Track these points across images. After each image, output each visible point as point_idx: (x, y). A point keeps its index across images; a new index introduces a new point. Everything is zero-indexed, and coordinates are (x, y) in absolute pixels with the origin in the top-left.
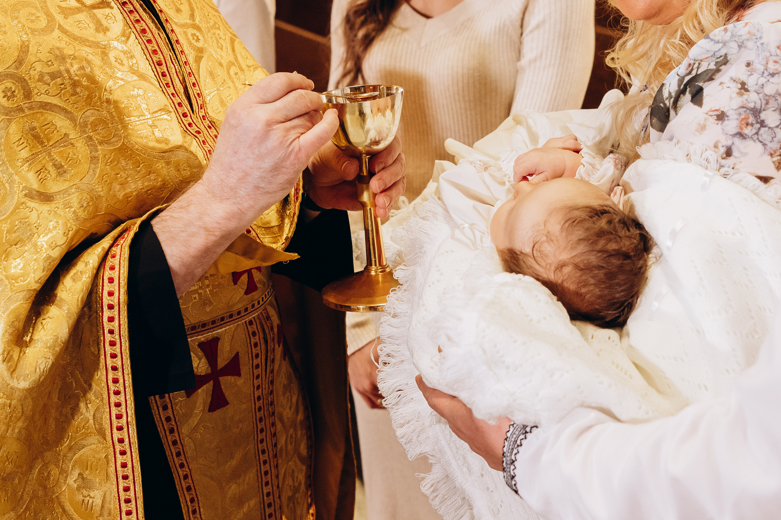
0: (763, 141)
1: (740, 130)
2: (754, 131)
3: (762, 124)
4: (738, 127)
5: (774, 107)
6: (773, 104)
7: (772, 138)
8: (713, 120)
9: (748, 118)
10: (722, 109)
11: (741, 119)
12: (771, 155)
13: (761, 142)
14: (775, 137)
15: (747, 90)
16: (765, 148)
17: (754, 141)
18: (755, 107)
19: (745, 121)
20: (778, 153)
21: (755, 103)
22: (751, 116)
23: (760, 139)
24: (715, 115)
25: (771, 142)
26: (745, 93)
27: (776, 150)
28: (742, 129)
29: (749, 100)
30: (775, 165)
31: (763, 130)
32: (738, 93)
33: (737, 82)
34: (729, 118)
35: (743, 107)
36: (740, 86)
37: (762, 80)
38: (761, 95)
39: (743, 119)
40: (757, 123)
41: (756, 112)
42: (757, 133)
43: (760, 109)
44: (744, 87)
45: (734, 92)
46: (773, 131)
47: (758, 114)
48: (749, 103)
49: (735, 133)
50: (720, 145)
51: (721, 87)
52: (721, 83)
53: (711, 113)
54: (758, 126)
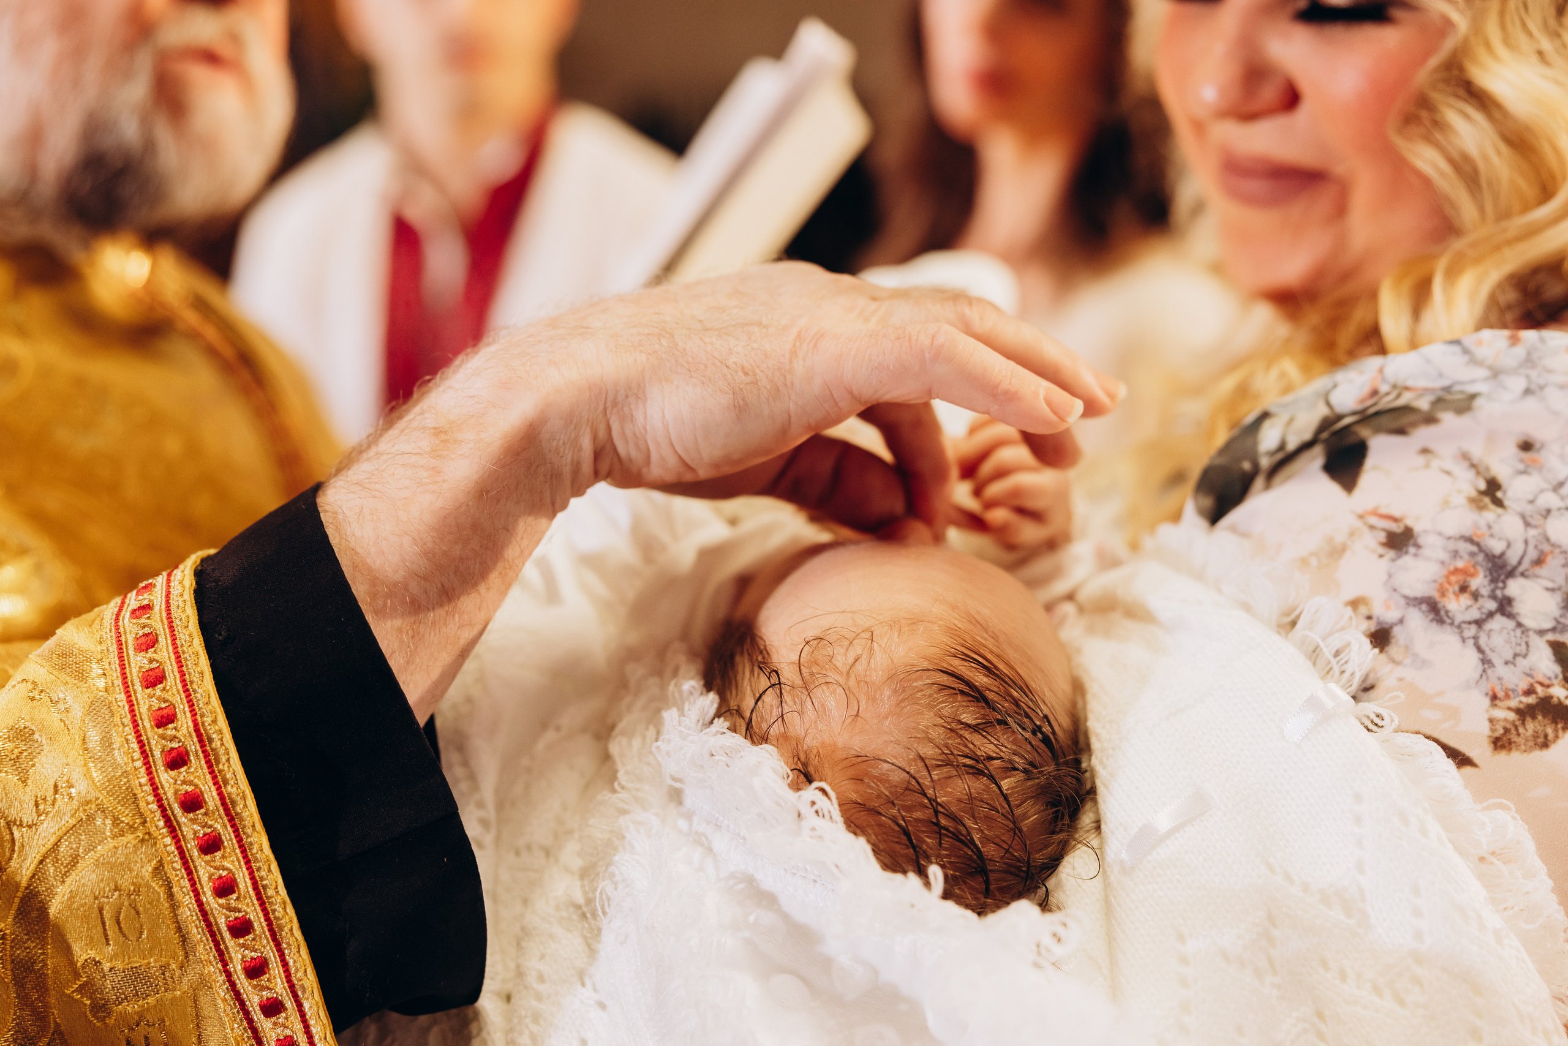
0: (1488, 651)
1: (1436, 595)
2: (1475, 614)
3: (1505, 606)
4: (1436, 586)
5: (1553, 581)
6: (1553, 569)
7: (1516, 655)
8: (1372, 541)
9: (1472, 575)
10: (1409, 522)
11: (1452, 568)
12: (1494, 697)
13: (1480, 650)
14: (1525, 656)
15: (1499, 503)
16: (1484, 671)
17: (1464, 640)
18: (1502, 554)
19: (1460, 577)
20: (1514, 703)
21: (1509, 545)
22: (1481, 573)
23: (1483, 641)
24: (1384, 530)
25: (1506, 663)
26: (1492, 506)
27: (1514, 691)
28: (1443, 594)
29: (1496, 529)
30: (1493, 730)
31: (1499, 622)
32: (1472, 500)
33: (1478, 473)
34: (1421, 551)
35: (1470, 542)
36: (1483, 486)
38: (1532, 532)
39: (1456, 571)
40: (1493, 597)
41: (1500, 569)
42: (1479, 623)
43: (1515, 568)
44: (1492, 491)
45: (1460, 492)
46: (1525, 639)
47: (1502, 577)
48: (1492, 536)
49: (1419, 594)
50: (1363, 610)
51: (1421, 460)
52: (1425, 451)
53: (1373, 520)
54: (1492, 605)
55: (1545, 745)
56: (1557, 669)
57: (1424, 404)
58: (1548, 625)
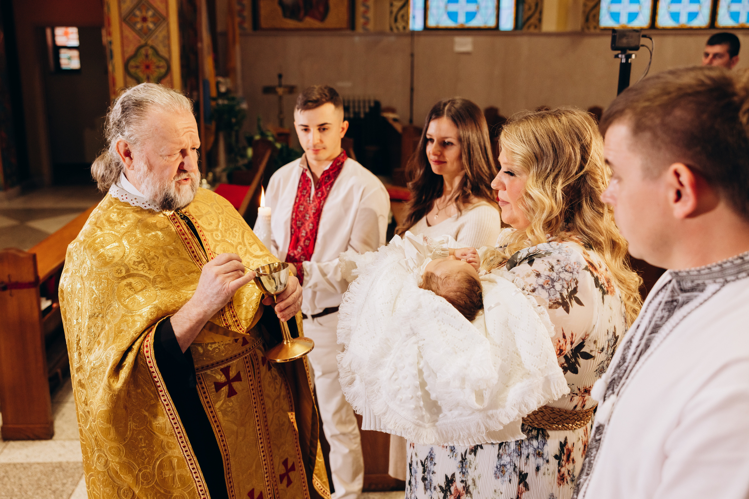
1: (543, 284)
2: (549, 288)
6: (561, 281)
8: (534, 275)
10: (540, 272)
11: (546, 280)
12: (550, 301)
13: (549, 293)
14: (556, 295)
15: (553, 270)
16: (549, 296)
17: (547, 292)
18: (553, 278)
19: (547, 282)
20: (553, 302)
22: (550, 281)
24: (536, 273)
25: (553, 295)
27: (553, 300)
28: (544, 284)
29: (552, 275)
30: (549, 305)
31: (552, 289)
32: (549, 269)
33: (550, 265)
34: (541, 277)
35: (549, 276)
36: (551, 267)
37: (561, 270)
38: (558, 275)
40: (552, 285)
41: (553, 281)
42: (549, 289)
43: (555, 281)
44: (552, 269)
45: (547, 268)
46: (556, 292)
49: (540, 284)
50: (532, 286)
51: (542, 262)
52: (543, 261)
53: (534, 271)
54: (552, 286)
55: (557, 308)
56: (560, 297)
57: (543, 253)
58: (560, 290)
